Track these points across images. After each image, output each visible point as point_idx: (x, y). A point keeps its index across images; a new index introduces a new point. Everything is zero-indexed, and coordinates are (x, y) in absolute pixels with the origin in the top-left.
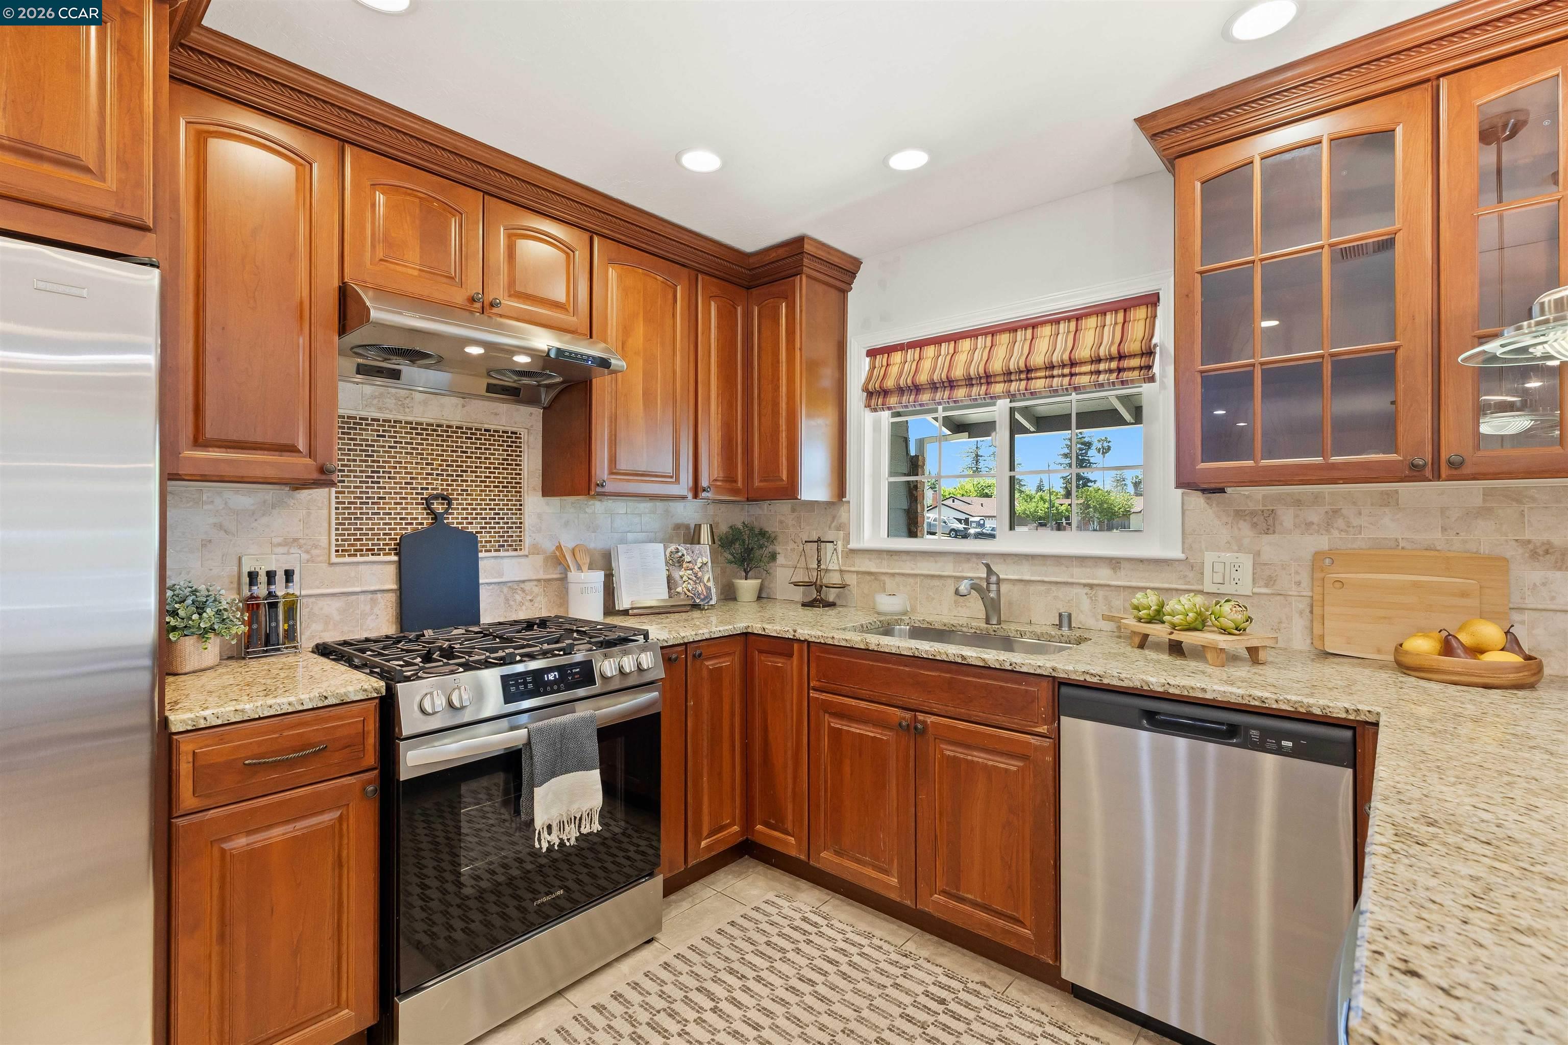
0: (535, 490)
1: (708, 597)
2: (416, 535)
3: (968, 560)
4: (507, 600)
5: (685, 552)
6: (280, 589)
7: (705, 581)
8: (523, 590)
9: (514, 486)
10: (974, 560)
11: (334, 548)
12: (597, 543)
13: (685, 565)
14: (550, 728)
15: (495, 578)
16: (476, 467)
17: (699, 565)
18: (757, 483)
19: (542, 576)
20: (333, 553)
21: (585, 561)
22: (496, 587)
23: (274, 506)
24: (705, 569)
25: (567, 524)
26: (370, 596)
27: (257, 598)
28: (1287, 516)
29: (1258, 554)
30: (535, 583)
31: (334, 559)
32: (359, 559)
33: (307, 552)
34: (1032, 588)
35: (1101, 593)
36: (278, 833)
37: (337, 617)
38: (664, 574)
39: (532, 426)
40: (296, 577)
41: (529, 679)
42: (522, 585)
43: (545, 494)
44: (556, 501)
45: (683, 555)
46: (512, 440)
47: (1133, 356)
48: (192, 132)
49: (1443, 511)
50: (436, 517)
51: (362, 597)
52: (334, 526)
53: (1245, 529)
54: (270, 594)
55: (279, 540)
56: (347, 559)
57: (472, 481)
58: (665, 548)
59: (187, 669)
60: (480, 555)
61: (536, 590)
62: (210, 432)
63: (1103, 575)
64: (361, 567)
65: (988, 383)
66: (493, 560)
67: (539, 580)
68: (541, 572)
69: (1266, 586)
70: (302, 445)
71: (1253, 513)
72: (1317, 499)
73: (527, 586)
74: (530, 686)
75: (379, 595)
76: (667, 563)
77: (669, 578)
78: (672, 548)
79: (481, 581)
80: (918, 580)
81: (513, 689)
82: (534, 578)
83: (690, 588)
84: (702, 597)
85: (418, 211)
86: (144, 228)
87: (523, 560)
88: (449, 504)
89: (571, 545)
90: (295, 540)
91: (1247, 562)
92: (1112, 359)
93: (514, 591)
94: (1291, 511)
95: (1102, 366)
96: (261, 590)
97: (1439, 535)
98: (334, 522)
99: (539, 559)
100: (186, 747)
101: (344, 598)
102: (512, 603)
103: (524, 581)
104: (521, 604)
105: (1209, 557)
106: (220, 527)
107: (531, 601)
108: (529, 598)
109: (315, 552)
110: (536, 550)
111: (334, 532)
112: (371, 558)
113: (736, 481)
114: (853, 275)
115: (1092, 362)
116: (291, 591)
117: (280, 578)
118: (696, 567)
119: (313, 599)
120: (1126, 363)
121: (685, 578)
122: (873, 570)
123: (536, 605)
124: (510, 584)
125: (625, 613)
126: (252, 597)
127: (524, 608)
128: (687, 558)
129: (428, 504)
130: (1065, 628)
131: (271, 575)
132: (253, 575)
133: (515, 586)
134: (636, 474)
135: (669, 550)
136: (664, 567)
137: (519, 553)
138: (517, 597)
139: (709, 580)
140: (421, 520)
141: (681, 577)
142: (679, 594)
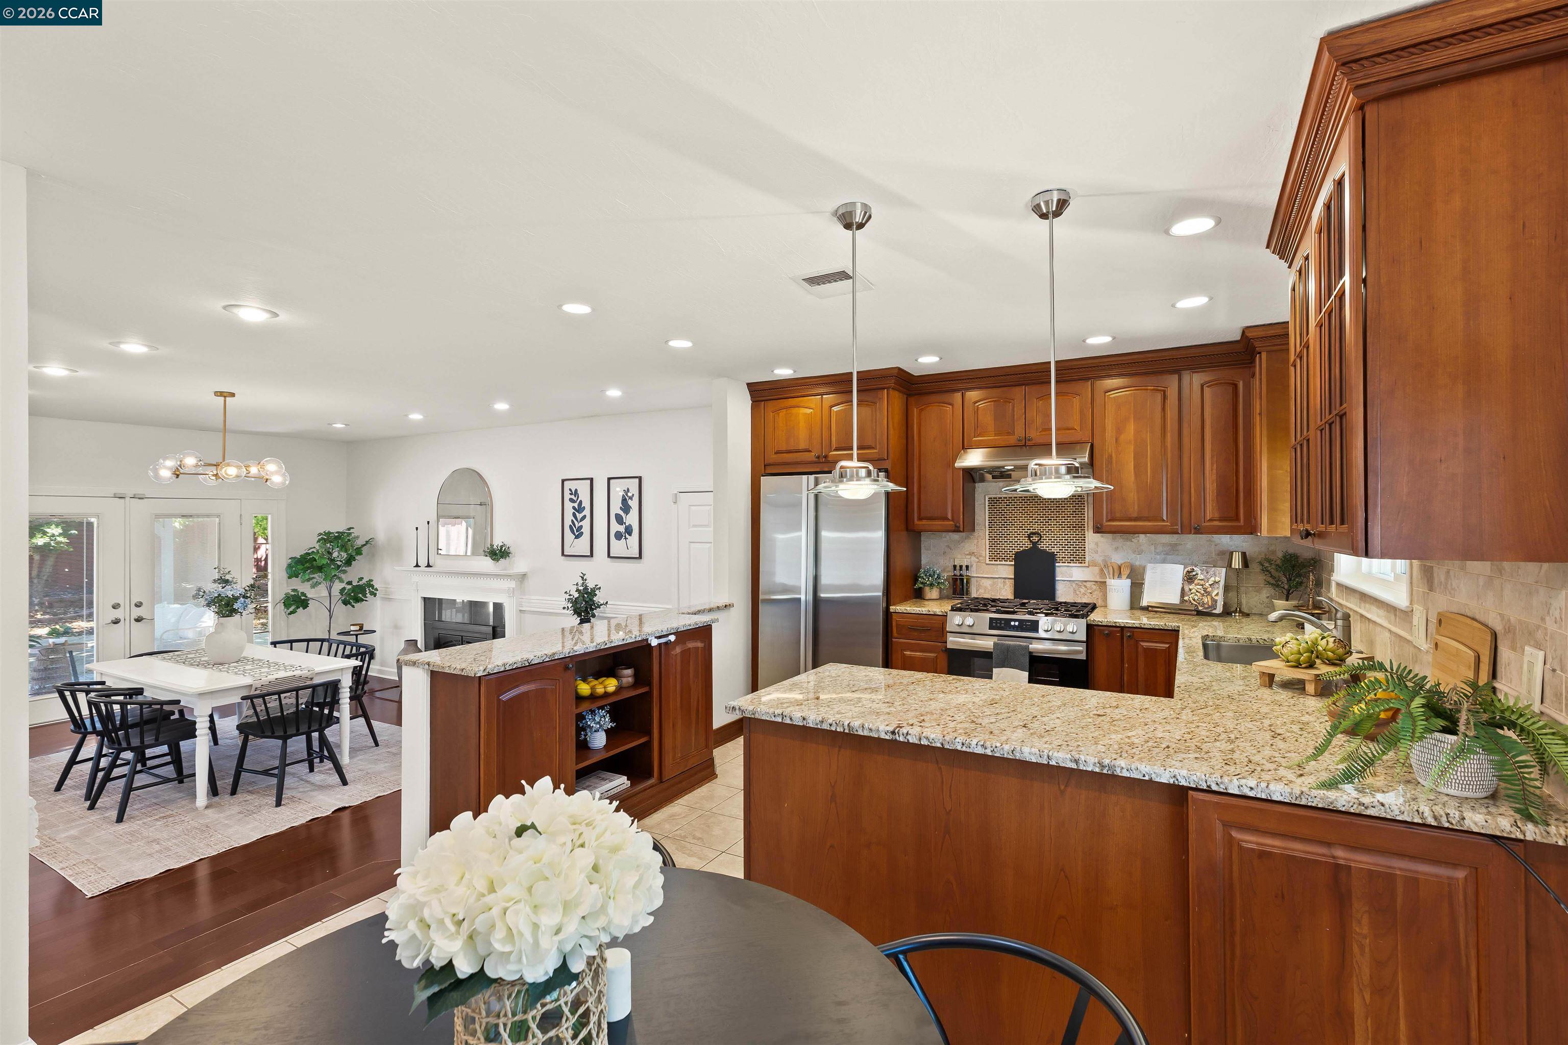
0: (1090, 530)
1: (1214, 606)
2: (1024, 552)
4: (1075, 591)
5: (1199, 572)
6: (964, 572)
7: (1213, 595)
8: (1085, 586)
9: (1081, 527)
11: (987, 557)
12: (1135, 562)
13: (1196, 582)
14: (1003, 644)
15: (1068, 577)
17: (1210, 582)
19: (1094, 579)
20: (987, 560)
21: (1125, 572)
22: (1068, 582)
23: (966, 539)
24: (1217, 586)
25: (1117, 549)
26: (1003, 580)
29: (1428, 610)
30: (1094, 583)
31: (988, 562)
32: (998, 562)
33: (977, 558)
38: (1179, 586)
40: (972, 569)
42: (1085, 584)
43: (1099, 534)
44: (1106, 537)
45: (1197, 574)
46: (1079, 500)
48: (917, 411)
50: (1034, 544)
51: (999, 580)
52: (988, 547)
54: (961, 575)
55: (967, 553)
56: (993, 562)
58: (1185, 568)
59: (927, 598)
60: (1057, 564)
61: (1094, 587)
64: (999, 566)
66: (1066, 568)
67: (1096, 582)
68: (1098, 577)
70: (950, 517)
73: (1088, 584)
74: (1003, 625)
75: (1007, 580)
76: (1184, 579)
77: (1183, 589)
78: (1189, 569)
79: (1057, 579)
81: (994, 624)
83: (1196, 598)
84: (1206, 606)
85: (993, 408)
86: (885, 459)
87: (1085, 569)
88: (1041, 537)
89: (1119, 563)
90: (973, 553)
93: (1080, 586)
96: (957, 573)
98: (988, 545)
99: (1096, 570)
100: (894, 616)
101: (992, 580)
102: (1077, 592)
103: (1086, 581)
104: (1084, 594)
106: (948, 547)
107: (1091, 593)
108: (1089, 591)
109: (980, 558)
110: (1093, 564)
111: (988, 550)
112: (1004, 562)
116: (968, 574)
117: (964, 568)
118: (1207, 584)
119: (978, 579)
121: (1193, 591)
123: (1094, 596)
124: (1077, 582)
125: (1146, 609)
126: (955, 575)
127: (1086, 597)
128: (1200, 576)
129: (1029, 537)
131: (961, 567)
132: (955, 567)
133: (1080, 584)
134: (1130, 520)
135: (1186, 570)
136: (1181, 581)
137: (1083, 565)
138: (1081, 590)
139: (1217, 594)
140: (1027, 545)
141: (1191, 590)
142: (1186, 601)
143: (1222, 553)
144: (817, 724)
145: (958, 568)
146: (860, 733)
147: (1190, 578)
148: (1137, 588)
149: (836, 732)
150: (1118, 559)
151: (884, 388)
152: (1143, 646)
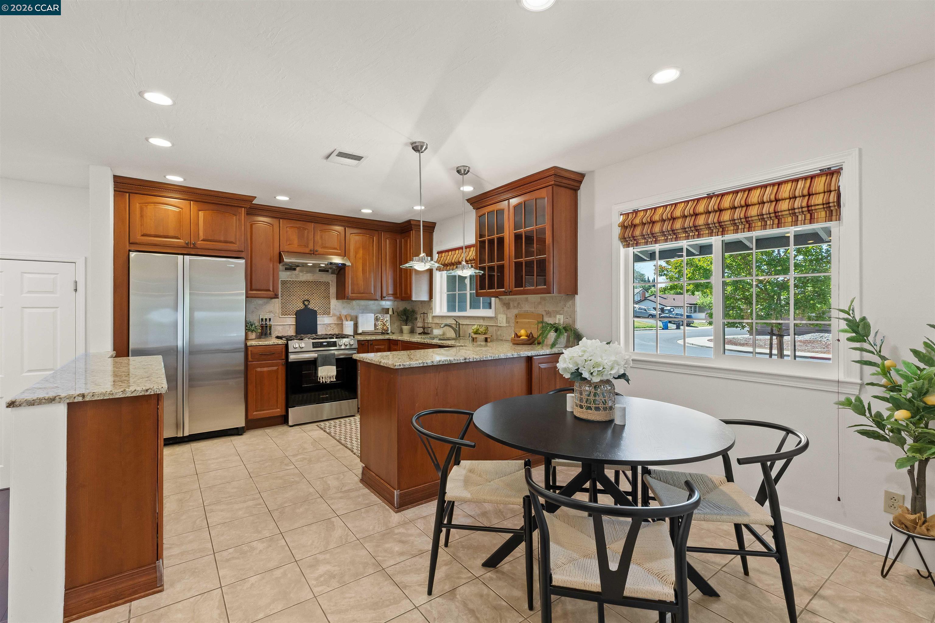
0: (334, 298)
1: (388, 330)
2: (300, 310)
4: (326, 328)
5: (381, 316)
6: (268, 323)
7: (387, 325)
9: (328, 297)
11: (280, 314)
12: (353, 313)
13: (379, 321)
14: (323, 355)
15: (322, 322)
16: (317, 292)
18: (403, 295)
19: (336, 323)
20: (280, 315)
21: (349, 318)
22: (322, 325)
23: (267, 303)
24: (387, 322)
25: (344, 308)
26: (289, 326)
27: (263, 324)
28: (511, 304)
31: (280, 316)
32: (286, 316)
33: (274, 314)
36: (265, 369)
37: (281, 331)
38: (374, 323)
39: (333, 280)
40: (271, 320)
41: (319, 344)
43: (337, 300)
44: (340, 301)
45: (379, 318)
46: (327, 284)
48: (250, 225)
49: (535, 302)
50: (306, 306)
51: (287, 326)
52: (280, 308)
53: (504, 308)
54: (266, 324)
55: (268, 311)
56: (283, 316)
57: (315, 296)
59: (249, 338)
60: (318, 316)
61: (334, 326)
62: (253, 287)
64: (287, 318)
66: (321, 318)
68: (336, 321)
69: (508, 324)
70: (271, 289)
71: (506, 303)
72: (516, 300)
73: (332, 325)
74: (319, 345)
75: (291, 326)
76: (375, 320)
77: (375, 324)
78: (377, 315)
79: (318, 323)
81: (315, 345)
82: (333, 323)
85: (297, 231)
86: (243, 252)
87: (330, 318)
88: (309, 302)
89: (345, 314)
90: (271, 311)
91: (505, 317)
93: (328, 326)
96: (264, 323)
98: (280, 307)
99: (335, 318)
100: (250, 349)
101: (282, 326)
102: (327, 330)
103: (330, 324)
104: (330, 330)
105: (499, 316)
106: (255, 308)
108: (332, 329)
109: (276, 314)
110: (334, 315)
111: (280, 310)
112: (289, 316)
113: (397, 294)
114: (434, 227)
116: (270, 323)
117: (268, 320)
118: (385, 321)
119: (275, 326)
121: (380, 324)
123: (334, 331)
124: (326, 324)
125: (360, 334)
126: (262, 324)
128: (381, 318)
129: (303, 302)
130: (470, 337)
131: (266, 319)
132: (262, 319)
134: (360, 293)
135: (375, 316)
136: (374, 321)
137: (329, 316)
138: (329, 328)
139: (388, 325)
140: (301, 306)
141: (379, 324)
142: (377, 329)
143: (383, 309)
144: (438, 363)
145: (264, 320)
146: (454, 362)
147: (377, 319)
148: (356, 326)
149: (445, 364)
150: (344, 312)
151: (242, 207)
152: (375, 348)
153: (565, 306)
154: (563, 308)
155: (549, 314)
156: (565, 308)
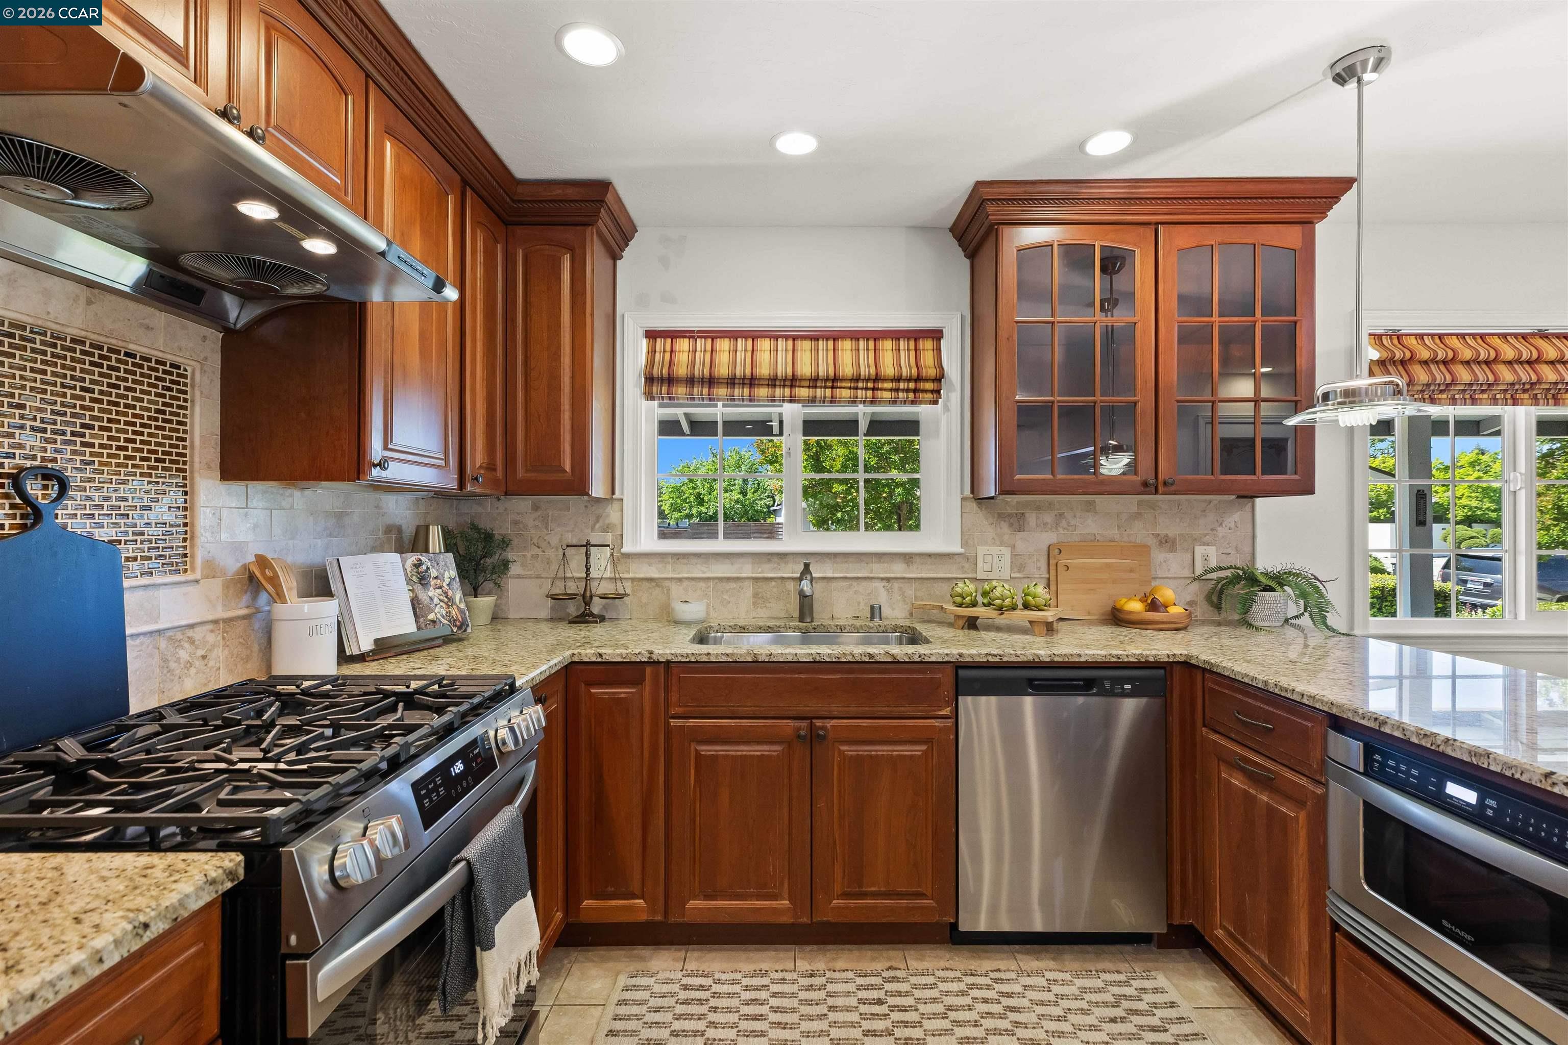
0: (209, 467)
1: (462, 623)
3: (769, 561)
4: (166, 661)
5: (429, 564)
7: (457, 602)
8: (191, 641)
9: (180, 457)
10: (776, 559)
13: (433, 582)
15: (146, 623)
16: (110, 421)
17: (447, 581)
18: (520, 474)
19: (221, 613)
22: (147, 640)
24: (454, 585)
28: (1032, 518)
29: (1013, 547)
30: (210, 627)
34: (834, 584)
35: (896, 585)
38: (406, 598)
39: (206, 359)
41: (438, 781)
42: (190, 633)
43: (225, 475)
44: (238, 487)
45: (428, 568)
46: (172, 378)
47: (927, 380)
50: (35, 513)
53: (1005, 528)
57: (101, 446)
58: (404, 562)
60: (126, 583)
61: (211, 638)
63: (898, 569)
65: (792, 386)
67: (216, 622)
68: (220, 608)
69: (1019, 572)
71: (1010, 516)
72: (1050, 506)
73: (198, 633)
74: (442, 791)
76: (409, 581)
77: (415, 603)
78: (414, 560)
79: (129, 631)
80: (711, 584)
81: (427, 802)
82: (211, 618)
83: (443, 613)
84: (458, 624)
87: (190, 589)
88: (60, 487)
91: (1006, 552)
92: (909, 380)
93: (176, 643)
94: (1034, 515)
95: (902, 385)
97: (1116, 532)
99: (216, 586)
102: (173, 665)
103: (191, 626)
104: (189, 665)
105: (981, 550)
107: (204, 657)
108: (200, 652)
110: (212, 570)
113: (495, 470)
115: (892, 381)
118: (444, 584)
120: (922, 385)
121: (436, 600)
122: (656, 576)
123: (211, 663)
124: (170, 633)
127: (193, 671)
128: (434, 573)
129: (17, 487)
130: (876, 619)
133: (179, 636)
135: (409, 561)
136: (403, 587)
137: (190, 576)
138: (182, 653)
139: (459, 600)
141: (432, 599)
142: (434, 622)
147: (411, 578)
153: (1221, 525)
154: (1212, 530)
155: (1168, 545)
156: (1219, 529)
